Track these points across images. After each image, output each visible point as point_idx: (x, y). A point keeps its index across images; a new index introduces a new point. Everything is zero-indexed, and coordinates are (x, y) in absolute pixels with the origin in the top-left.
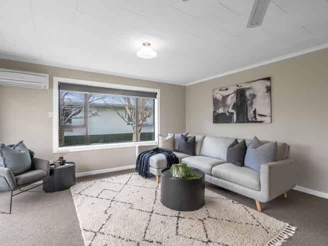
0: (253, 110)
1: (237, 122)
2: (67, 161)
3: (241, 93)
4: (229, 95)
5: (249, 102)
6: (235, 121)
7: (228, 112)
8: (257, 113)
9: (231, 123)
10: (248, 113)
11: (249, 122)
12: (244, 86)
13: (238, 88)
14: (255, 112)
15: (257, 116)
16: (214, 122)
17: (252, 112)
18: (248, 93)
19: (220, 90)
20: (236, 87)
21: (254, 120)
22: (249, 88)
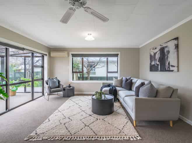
0: (168, 62)
1: (160, 71)
2: (72, 86)
3: (162, 50)
4: (157, 52)
5: (166, 56)
6: (159, 70)
7: (156, 64)
8: (170, 65)
9: (157, 71)
10: (166, 65)
11: (166, 71)
12: (164, 46)
14: (169, 63)
15: (170, 67)
16: (150, 71)
17: (167, 64)
18: (166, 50)
19: (153, 49)
20: (160, 46)
21: (168, 69)
22: (166, 47)
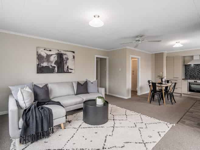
0: (67, 66)
1: (57, 73)
3: (60, 56)
4: (52, 55)
5: (65, 62)
6: (56, 71)
7: (51, 66)
8: (69, 68)
9: (53, 73)
10: (64, 68)
11: (65, 72)
12: (62, 52)
13: (59, 52)
14: (68, 67)
15: (69, 70)
17: (66, 67)
18: (64, 57)
20: (57, 51)
21: (67, 71)
22: (65, 54)
